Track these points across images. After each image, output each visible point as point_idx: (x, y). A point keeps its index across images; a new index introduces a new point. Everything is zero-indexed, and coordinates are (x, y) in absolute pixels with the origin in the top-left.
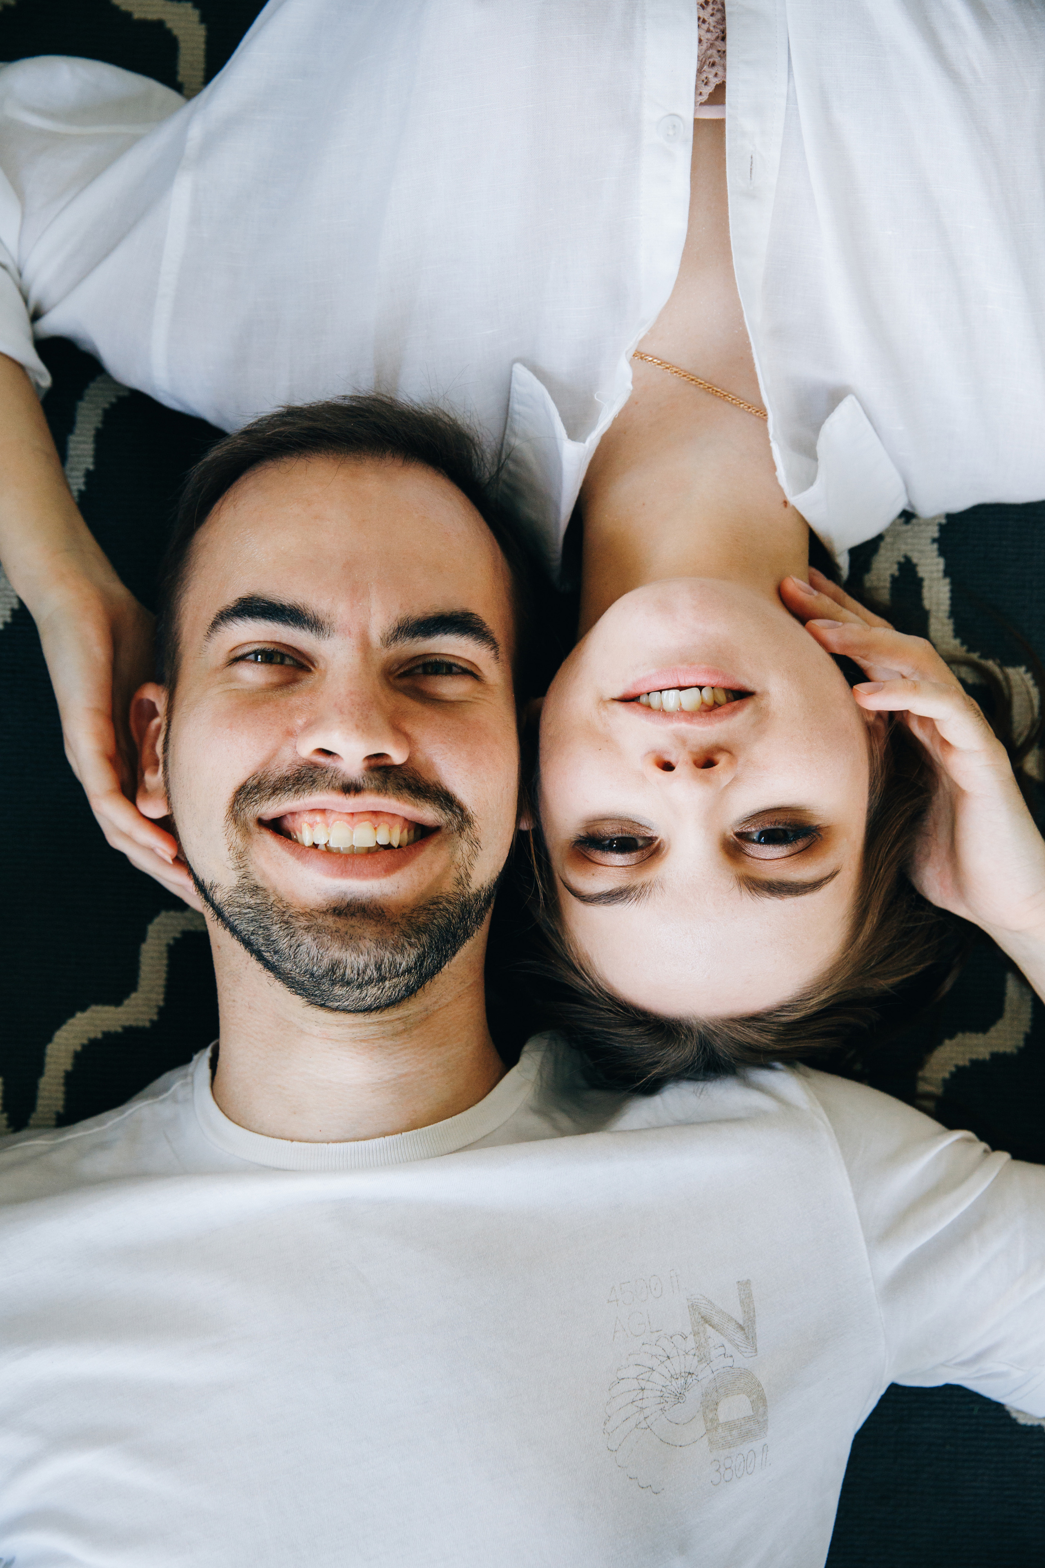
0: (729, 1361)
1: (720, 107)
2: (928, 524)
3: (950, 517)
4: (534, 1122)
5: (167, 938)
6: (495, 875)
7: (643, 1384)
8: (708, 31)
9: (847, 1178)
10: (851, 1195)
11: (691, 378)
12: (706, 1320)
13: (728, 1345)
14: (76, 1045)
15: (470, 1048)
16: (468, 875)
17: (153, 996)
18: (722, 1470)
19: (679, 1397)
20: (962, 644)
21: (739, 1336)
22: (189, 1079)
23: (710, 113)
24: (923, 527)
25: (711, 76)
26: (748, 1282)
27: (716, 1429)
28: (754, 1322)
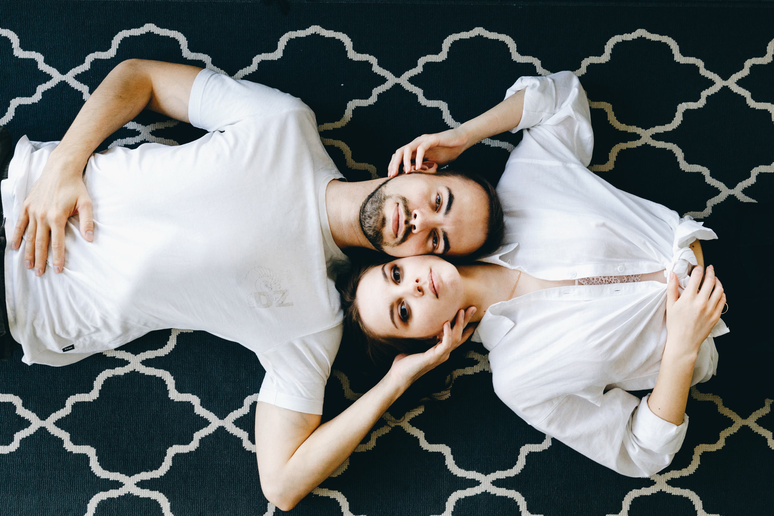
0: (274, 300)
1: (578, 284)
2: (488, 368)
3: (491, 374)
4: (329, 257)
5: (369, 169)
6: (387, 252)
7: (269, 277)
8: (596, 282)
9: (319, 331)
10: (314, 333)
11: (515, 287)
12: (284, 294)
13: (278, 299)
14: (341, 147)
15: (347, 241)
16: (386, 245)
17: (354, 167)
18: (250, 295)
19: (266, 286)
20: (456, 378)
21: (280, 302)
22: (337, 173)
23: (576, 282)
24: (487, 366)
25: (585, 283)
26: (293, 305)
27: (259, 295)
28: (283, 306)
